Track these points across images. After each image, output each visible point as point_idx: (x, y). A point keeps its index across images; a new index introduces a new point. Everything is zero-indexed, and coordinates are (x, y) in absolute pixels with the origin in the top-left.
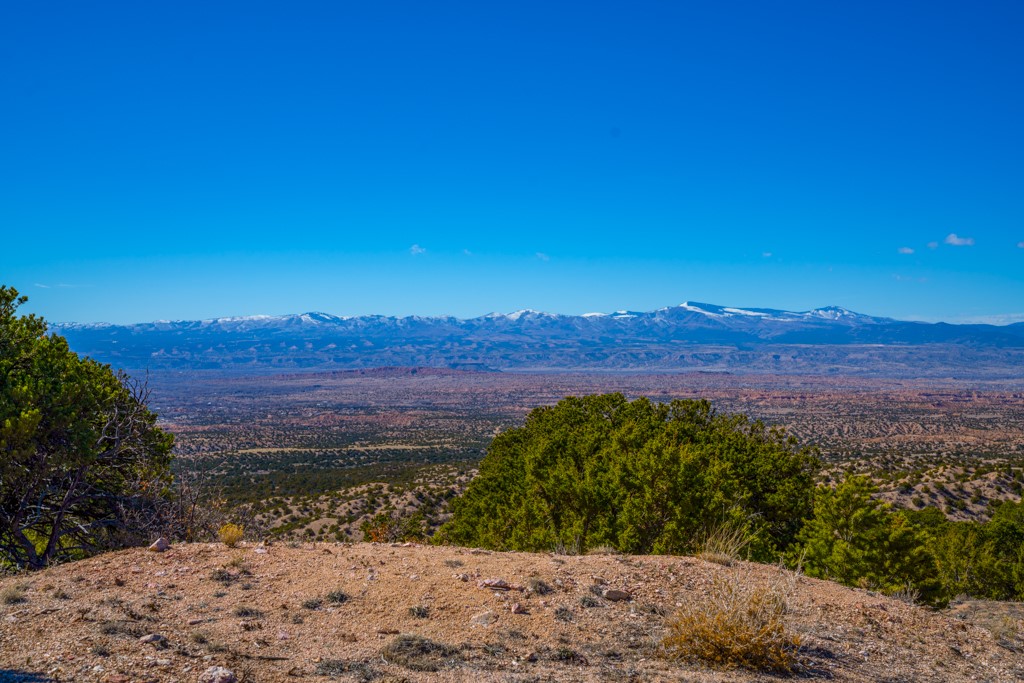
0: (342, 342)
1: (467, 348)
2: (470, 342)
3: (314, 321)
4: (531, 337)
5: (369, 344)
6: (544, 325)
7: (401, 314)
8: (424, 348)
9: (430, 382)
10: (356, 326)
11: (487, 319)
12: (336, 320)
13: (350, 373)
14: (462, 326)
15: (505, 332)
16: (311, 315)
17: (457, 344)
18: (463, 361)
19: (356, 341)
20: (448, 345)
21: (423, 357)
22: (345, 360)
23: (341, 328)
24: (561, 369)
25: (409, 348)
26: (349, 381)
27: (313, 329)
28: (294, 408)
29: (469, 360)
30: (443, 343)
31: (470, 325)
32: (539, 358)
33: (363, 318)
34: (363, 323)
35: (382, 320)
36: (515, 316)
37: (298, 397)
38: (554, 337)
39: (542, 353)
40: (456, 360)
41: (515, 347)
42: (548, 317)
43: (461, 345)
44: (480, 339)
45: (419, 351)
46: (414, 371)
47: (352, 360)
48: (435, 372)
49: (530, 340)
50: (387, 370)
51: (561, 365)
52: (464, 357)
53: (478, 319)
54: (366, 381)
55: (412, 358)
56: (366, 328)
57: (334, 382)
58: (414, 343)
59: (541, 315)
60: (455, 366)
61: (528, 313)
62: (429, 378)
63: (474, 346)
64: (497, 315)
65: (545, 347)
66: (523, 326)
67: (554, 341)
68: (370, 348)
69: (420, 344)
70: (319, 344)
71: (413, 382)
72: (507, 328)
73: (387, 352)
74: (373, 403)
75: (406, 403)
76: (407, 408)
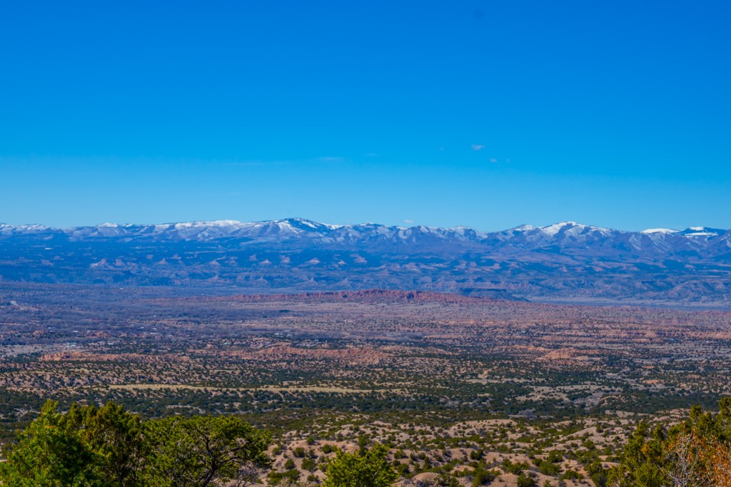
0: (327, 257)
1: (488, 269)
2: (491, 262)
3: (295, 230)
4: (572, 257)
5: (362, 260)
6: (590, 242)
8: (432, 267)
9: (431, 311)
10: (347, 237)
11: (516, 233)
12: (322, 229)
13: (329, 296)
14: (484, 241)
15: (539, 250)
16: (292, 221)
17: (473, 264)
18: (479, 285)
19: (346, 256)
20: (463, 266)
21: (428, 279)
22: (328, 280)
23: (327, 240)
24: (609, 300)
25: (412, 267)
26: (326, 306)
27: (292, 240)
28: (243, 339)
29: (488, 285)
30: (456, 263)
31: (493, 240)
32: (580, 285)
33: (356, 228)
34: (356, 234)
35: (380, 231)
36: (553, 230)
37: (255, 323)
38: (602, 259)
39: (585, 279)
40: (470, 284)
42: (597, 233)
43: (479, 264)
44: (505, 259)
45: (425, 272)
46: (410, 296)
47: (336, 280)
48: (437, 298)
49: (571, 261)
50: (376, 294)
51: (608, 295)
52: (479, 279)
53: (504, 233)
54: (346, 307)
55: (415, 281)
56: (359, 241)
57: (307, 307)
58: (418, 261)
59: (587, 230)
60: (467, 291)
61: (570, 226)
62: (429, 306)
63: (497, 267)
64: (529, 228)
65: (590, 271)
66: (563, 243)
67: (602, 264)
68: (362, 265)
69: (426, 262)
70: (299, 259)
71: (408, 310)
72: (541, 245)
73: (383, 272)
74: (348, 335)
75: (389, 336)
76: (387, 342)
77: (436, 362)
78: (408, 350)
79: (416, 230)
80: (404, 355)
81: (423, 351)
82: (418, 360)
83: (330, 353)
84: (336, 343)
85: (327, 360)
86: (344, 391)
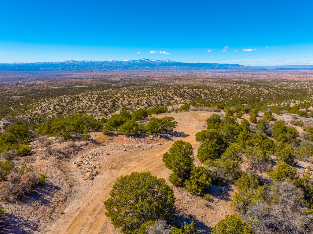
0: (78, 66)
2: (103, 66)
3: (72, 62)
4: (114, 65)
5: (83, 66)
6: (117, 63)
7: (89, 61)
8: (94, 67)
9: (95, 73)
10: (80, 63)
11: (106, 61)
12: (76, 61)
13: (79, 72)
14: (101, 63)
16: (71, 60)
18: (101, 69)
19: (81, 65)
20: (99, 66)
21: (94, 69)
22: (78, 69)
23: (77, 63)
24: (120, 71)
25: (91, 67)
26: (79, 73)
27: (72, 63)
28: (67, 79)
29: (103, 69)
30: (97, 66)
31: (103, 63)
32: (116, 69)
33: (82, 61)
35: (85, 62)
36: (111, 61)
37: (68, 76)
38: (119, 65)
39: (116, 68)
40: (100, 69)
41: (111, 67)
42: (117, 61)
43: (101, 66)
44: (105, 65)
46: (91, 71)
47: (80, 69)
48: (95, 71)
50: (86, 71)
52: (101, 68)
53: (104, 61)
54: (82, 73)
55: (92, 69)
56: (82, 63)
57: (76, 74)
59: (116, 61)
60: (100, 70)
61: (113, 60)
64: (108, 61)
65: (117, 67)
66: (113, 63)
69: (93, 66)
70: (73, 66)
71: (91, 73)
72: (109, 63)
73: (87, 68)
74: (83, 78)
75: (89, 78)
76: (89, 79)
77: (97, 81)
78: (93, 79)
79: (91, 61)
80: (92, 80)
81: (95, 80)
82: (95, 81)
83: (81, 81)
84: (82, 79)
85: (81, 82)
86: (86, 86)
